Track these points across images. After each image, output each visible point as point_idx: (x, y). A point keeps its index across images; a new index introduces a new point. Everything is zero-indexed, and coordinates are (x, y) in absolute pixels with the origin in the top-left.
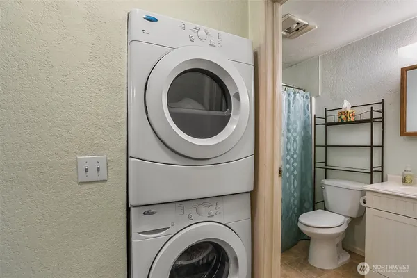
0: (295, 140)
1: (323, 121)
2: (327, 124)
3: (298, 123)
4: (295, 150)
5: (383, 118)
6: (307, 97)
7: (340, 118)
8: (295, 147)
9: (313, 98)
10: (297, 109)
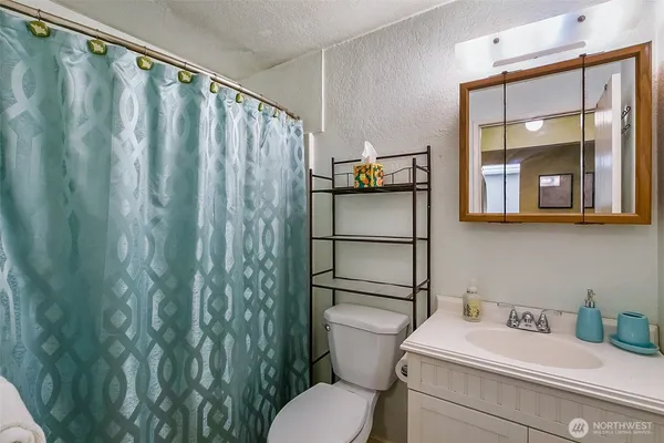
0: (268, 226)
1: (327, 185)
2: (336, 192)
3: (276, 186)
4: (268, 250)
5: (429, 183)
6: (298, 131)
7: (357, 178)
8: (268, 244)
9: (311, 137)
10: (273, 153)
